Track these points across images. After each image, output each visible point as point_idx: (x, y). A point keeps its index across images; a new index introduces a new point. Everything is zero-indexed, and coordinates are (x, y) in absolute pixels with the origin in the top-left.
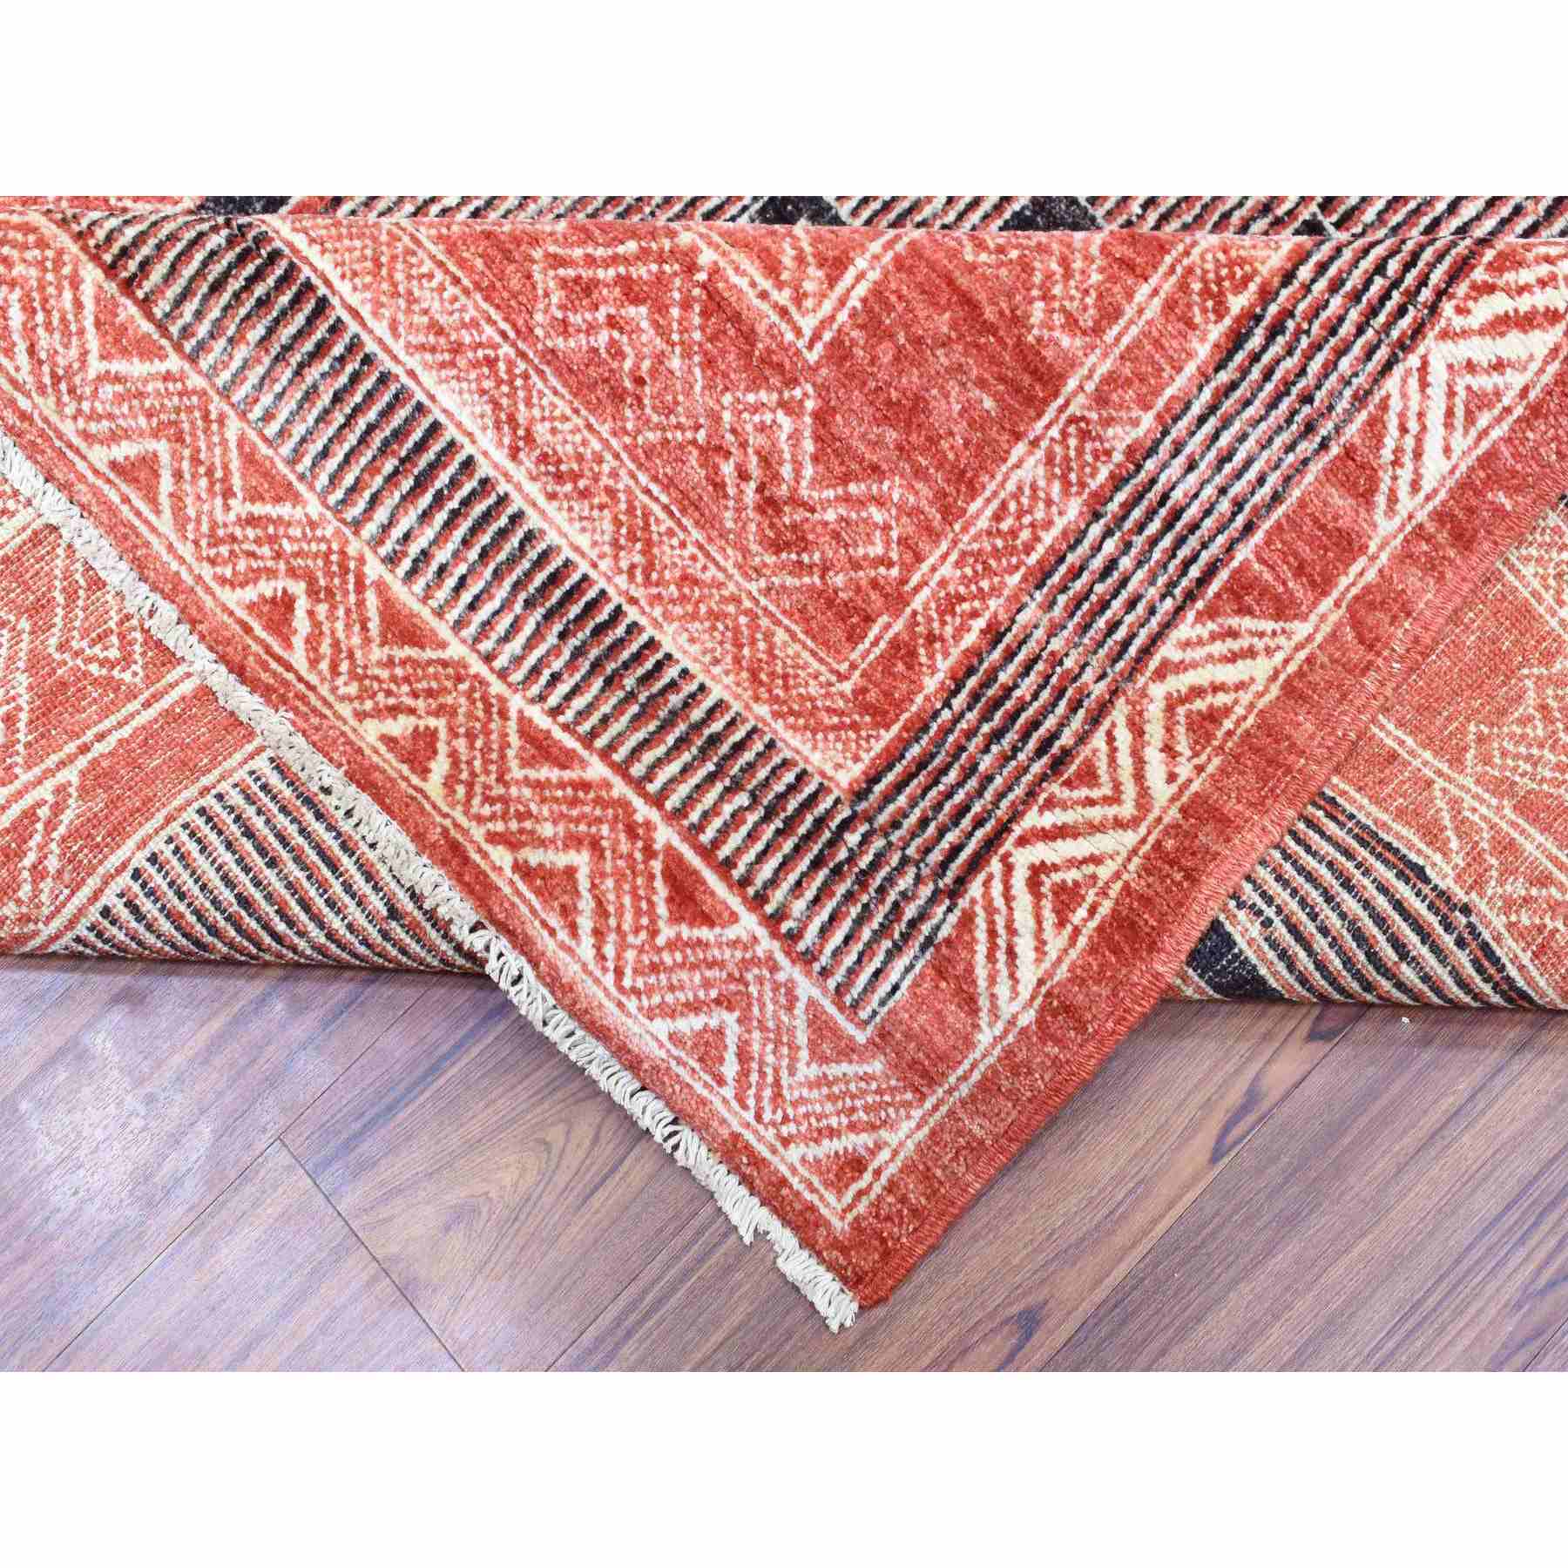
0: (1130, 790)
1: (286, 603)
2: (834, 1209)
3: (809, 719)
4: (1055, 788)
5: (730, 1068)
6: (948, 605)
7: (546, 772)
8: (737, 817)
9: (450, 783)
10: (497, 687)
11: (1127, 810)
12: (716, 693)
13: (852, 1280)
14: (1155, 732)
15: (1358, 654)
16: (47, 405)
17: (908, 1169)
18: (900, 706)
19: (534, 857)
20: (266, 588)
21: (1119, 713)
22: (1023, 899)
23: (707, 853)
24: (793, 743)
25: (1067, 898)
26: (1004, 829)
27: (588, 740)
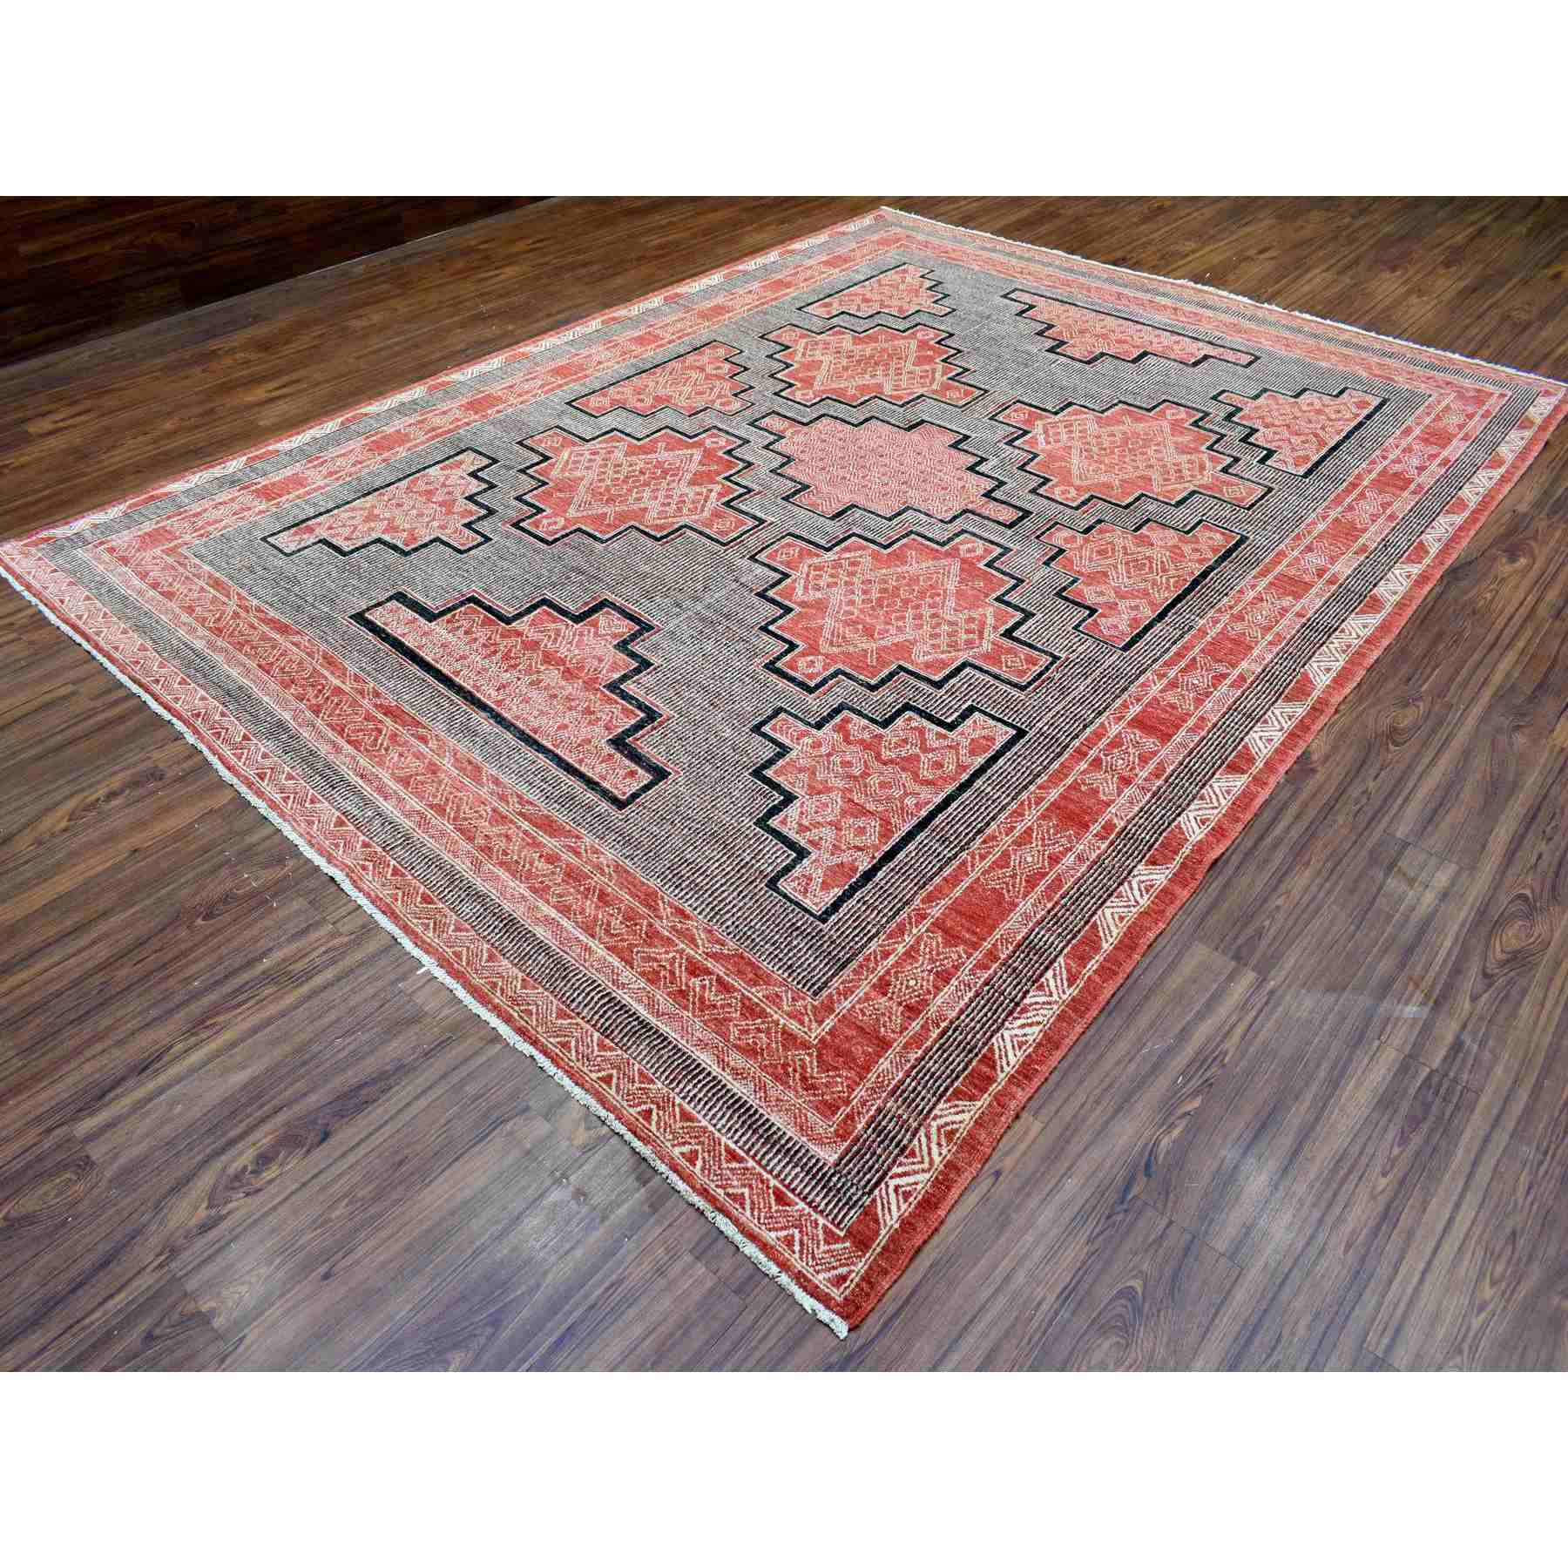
0: (927, 1159)
1: (650, 1111)
2: (836, 1294)
3: (819, 1141)
4: (902, 1159)
5: (797, 1248)
6: (864, 1103)
7: (734, 1165)
8: (797, 1175)
9: (703, 1169)
10: (717, 1135)
11: (926, 1165)
12: (789, 1134)
13: (845, 1317)
14: (934, 1137)
15: (999, 1109)
16: (579, 1064)
17: (863, 1279)
18: (850, 1134)
19: (731, 1191)
20: (644, 1107)
21: (922, 1132)
22: (893, 1196)
23: (787, 1187)
24: (815, 1149)
25: (907, 1195)
26: (885, 1174)
27: (747, 1152)
